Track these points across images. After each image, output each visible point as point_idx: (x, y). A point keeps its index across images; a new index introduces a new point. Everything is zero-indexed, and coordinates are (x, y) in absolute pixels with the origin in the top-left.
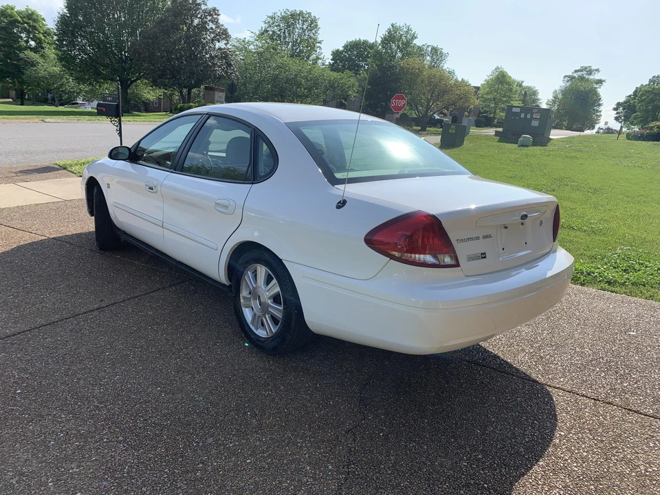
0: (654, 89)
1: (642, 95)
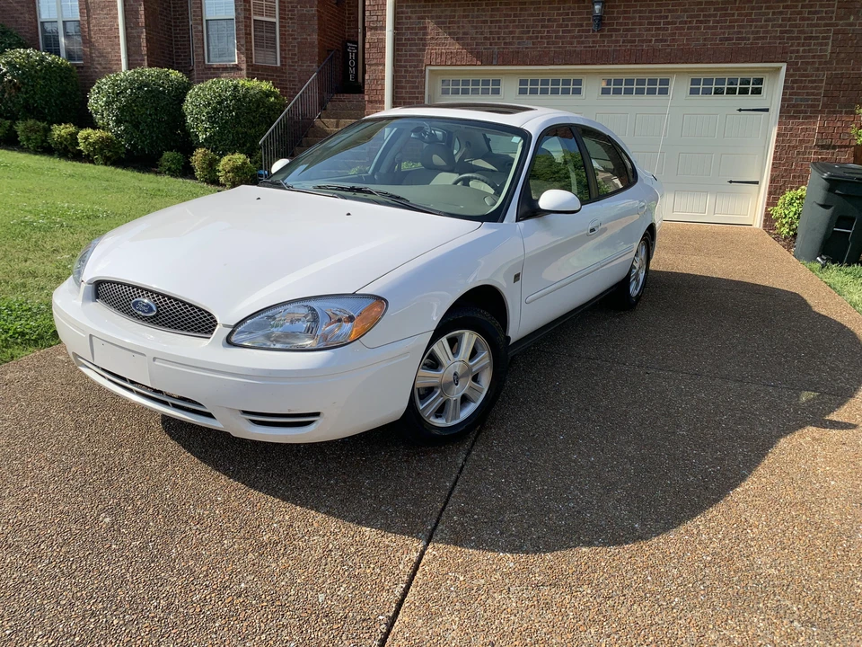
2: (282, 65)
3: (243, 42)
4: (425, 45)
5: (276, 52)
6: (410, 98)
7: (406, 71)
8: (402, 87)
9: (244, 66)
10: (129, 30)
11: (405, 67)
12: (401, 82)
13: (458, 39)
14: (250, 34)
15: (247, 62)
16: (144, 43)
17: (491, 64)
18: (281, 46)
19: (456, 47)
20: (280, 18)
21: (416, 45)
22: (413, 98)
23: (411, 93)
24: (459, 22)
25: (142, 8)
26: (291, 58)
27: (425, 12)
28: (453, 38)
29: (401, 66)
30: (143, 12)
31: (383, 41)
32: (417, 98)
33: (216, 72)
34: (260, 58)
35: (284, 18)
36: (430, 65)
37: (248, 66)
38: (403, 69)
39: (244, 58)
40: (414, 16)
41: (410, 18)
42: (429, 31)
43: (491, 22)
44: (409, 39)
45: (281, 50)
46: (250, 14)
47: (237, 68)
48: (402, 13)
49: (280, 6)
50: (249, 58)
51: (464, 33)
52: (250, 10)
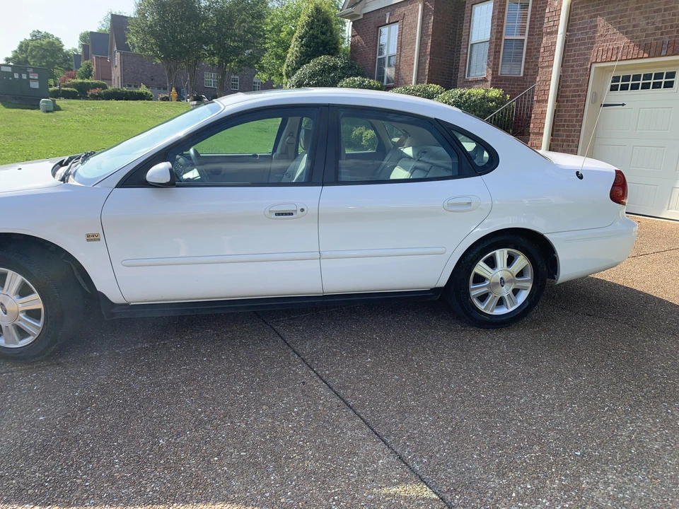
0: (41, 44)
1: (32, 50)
2: (524, 75)
3: (492, 58)
4: (593, 43)
5: (521, 65)
6: (573, 96)
7: (572, 71)
8: (568, 87)
9: (490, 78)
10: (421, 58)
11: (572, 66)
12: (566, 81)
13: (627, 33)
14: (499, 52)
15: (493, 74)
16: (427, 67)
17: (660, 55)
18: (526, 59)
19: (623, 41)
20: (529, 35)
21: (584, 44)
22: (575, 96)
23: (574, 91)
24: (630, 15)
25: (430, 41)
26: (533, 69)
27: (597, 10)
28: (623, 33)
29: (569, 66)
30: (430, 44)
31: (554, 44)
32: (579, 96)
33: (470, 84)
34: (504, 71)
35: (532, 35)
36: (596, 62)
37: (493, 78)
38: (570, 69)
39: (491, 72)
40: (587, 16)
41: (583, 18)
42: (599, 28)
43: (665, 10)
44: (578, 40)
45: (525, 62)
46: (501, 36)
47: (485, 80)
48: (577, 14)
49: (530, 25)
50: (495, 71)
51: (635, 26)
52: (502, 32)
